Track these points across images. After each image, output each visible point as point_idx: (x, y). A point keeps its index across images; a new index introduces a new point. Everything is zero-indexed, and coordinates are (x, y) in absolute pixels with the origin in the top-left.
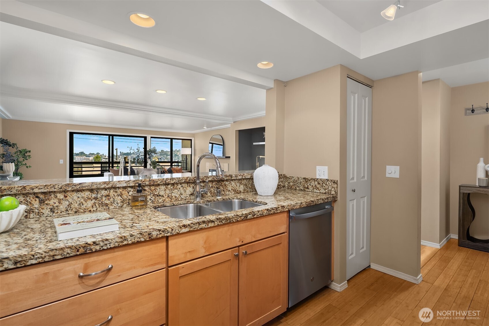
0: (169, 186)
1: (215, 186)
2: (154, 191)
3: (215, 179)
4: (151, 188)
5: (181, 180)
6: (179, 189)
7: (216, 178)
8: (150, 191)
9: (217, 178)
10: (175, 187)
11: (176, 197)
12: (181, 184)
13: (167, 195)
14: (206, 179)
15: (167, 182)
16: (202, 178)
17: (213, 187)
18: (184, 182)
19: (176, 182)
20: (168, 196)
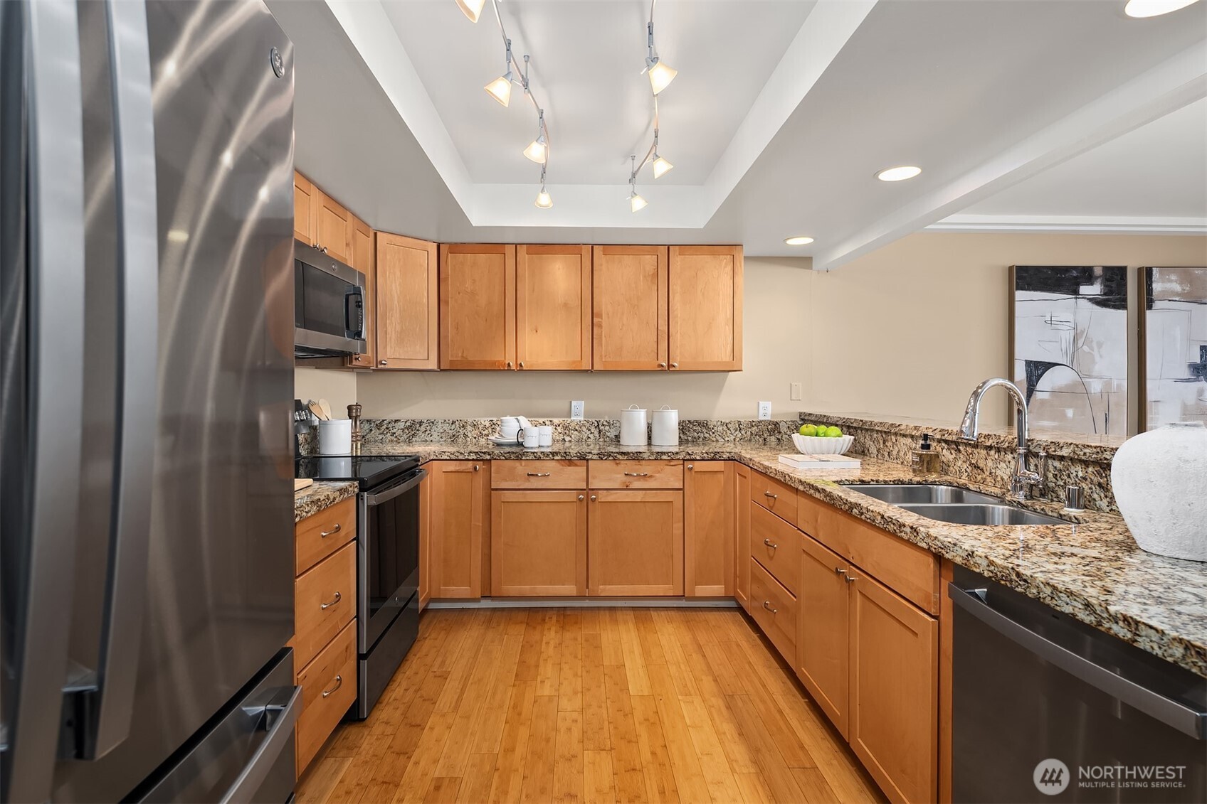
0: (992, 452)
1: (1095, 480)
2: (971, 456)
3: (1079, 455)
4: (967, 449)
5: (1002, 442)
6: (1009, 462)
7: (1082, 453)
8: (966, 454)
9: (1085, 454)
10: (1002, 457)
11: (1002, 479)
12: (1012, 453)
13: (988, 469)
14: (1055, 451)
15: (979, 441)
16: (1044, 444)
17: (1089, 480)
18: (1008, 447)
19: (993, 444)
20: (990, 473)
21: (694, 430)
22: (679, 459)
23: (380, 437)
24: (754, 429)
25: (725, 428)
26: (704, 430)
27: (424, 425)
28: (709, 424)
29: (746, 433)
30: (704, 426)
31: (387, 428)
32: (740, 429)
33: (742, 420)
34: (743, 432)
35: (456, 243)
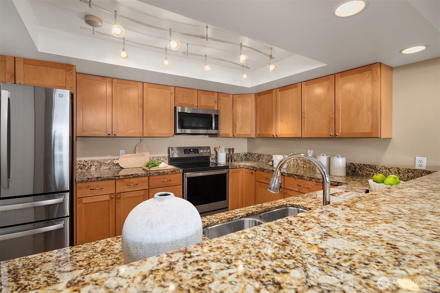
21: (367, 170)
22: (320, 182)
23: (252, 159)
24: (410, 174)
25: (388, 171)
26: (373, 170)
27: (262, 156)
28: (377, 167)
29: (404, 176)
30: (373, 168)
31: (253, 156)
32: (399, 173)
33: (401, 168)
34: (401, 175)
35: (260, 92)
